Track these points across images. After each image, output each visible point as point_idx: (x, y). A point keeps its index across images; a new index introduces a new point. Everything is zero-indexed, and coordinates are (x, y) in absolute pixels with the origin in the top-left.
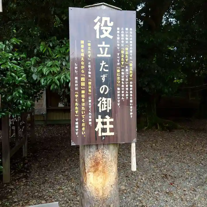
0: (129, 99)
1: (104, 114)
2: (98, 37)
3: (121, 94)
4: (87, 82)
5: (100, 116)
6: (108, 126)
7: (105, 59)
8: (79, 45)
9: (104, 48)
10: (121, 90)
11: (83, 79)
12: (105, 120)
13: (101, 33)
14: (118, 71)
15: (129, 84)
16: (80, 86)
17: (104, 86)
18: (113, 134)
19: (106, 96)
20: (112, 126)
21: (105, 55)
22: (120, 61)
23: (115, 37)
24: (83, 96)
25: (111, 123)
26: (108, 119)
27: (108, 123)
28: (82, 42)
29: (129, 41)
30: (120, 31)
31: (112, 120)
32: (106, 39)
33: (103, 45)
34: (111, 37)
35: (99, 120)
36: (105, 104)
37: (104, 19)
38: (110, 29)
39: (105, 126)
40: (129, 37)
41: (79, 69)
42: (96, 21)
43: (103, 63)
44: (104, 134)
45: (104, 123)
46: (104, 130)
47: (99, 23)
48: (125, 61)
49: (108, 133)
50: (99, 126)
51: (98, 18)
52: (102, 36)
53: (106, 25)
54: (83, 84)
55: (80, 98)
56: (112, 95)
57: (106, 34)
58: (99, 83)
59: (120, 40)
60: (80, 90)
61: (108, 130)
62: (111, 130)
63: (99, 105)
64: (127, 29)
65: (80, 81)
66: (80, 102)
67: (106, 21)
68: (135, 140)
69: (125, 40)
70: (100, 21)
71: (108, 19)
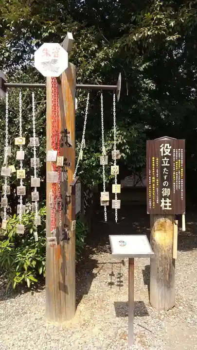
0: (181, 189)
1: (165, 198)
2: (162, 155)
3: (176, 186)
4: (156, 179)
5: (163, 199)
6: (168, 204)
7: (166, 167)
8: (152, 159)
9: (166, 161)
10: (176, 184)
11: (153, 178)
12: (166, 201)
13: (164, 152)
14: (174, 173)
15: (181, 181)
16: (151, 182)
17: (165, 182)
18: (171, 209)
19: (167, 188)
20: (170, 204)
21: (166, 165)
22: (175, 168)
23: (172, 154)
24: (154, 187)
25: (170, 203)
26: (168, 200)
27: (168, 203)
28: (153, 158)
29: (181, 156)
30: (176, 151)
31: (170, 201)
32: (167, 156)
33: (165, 159)
34: (170, 155)
35: (163, 201)
36: (166, 192)
37: (166, 145)
38: (169, 150)
39: (166, 204)
40: (180, 154)
41: (151, 173)
42: (161, 146)
43: (165, 169)
44: (165, 209)
45: (165, 203)
46: (165, 206)
47: (163, 148)
48: (178, 167)
49: (168, 208)
50: (163, 204)
51: (163, 145)
52: (165, 154)
53: (167, 148)
54: (153, 181)
55: (152, 188)
56: (170, 186)
57: (167, 153)
58: (162, 180)
59: (175, 156)
60: (152, 184)
61: (168, 206)
62: (170, 207)
63: (163, 192)
64: (179, 150)
65: (152, 179)
66: (152, 191)
67: (167, 146)
68: (184, 213)
69: (178, 156)
70: (164, 146)
71: (168, 145)
